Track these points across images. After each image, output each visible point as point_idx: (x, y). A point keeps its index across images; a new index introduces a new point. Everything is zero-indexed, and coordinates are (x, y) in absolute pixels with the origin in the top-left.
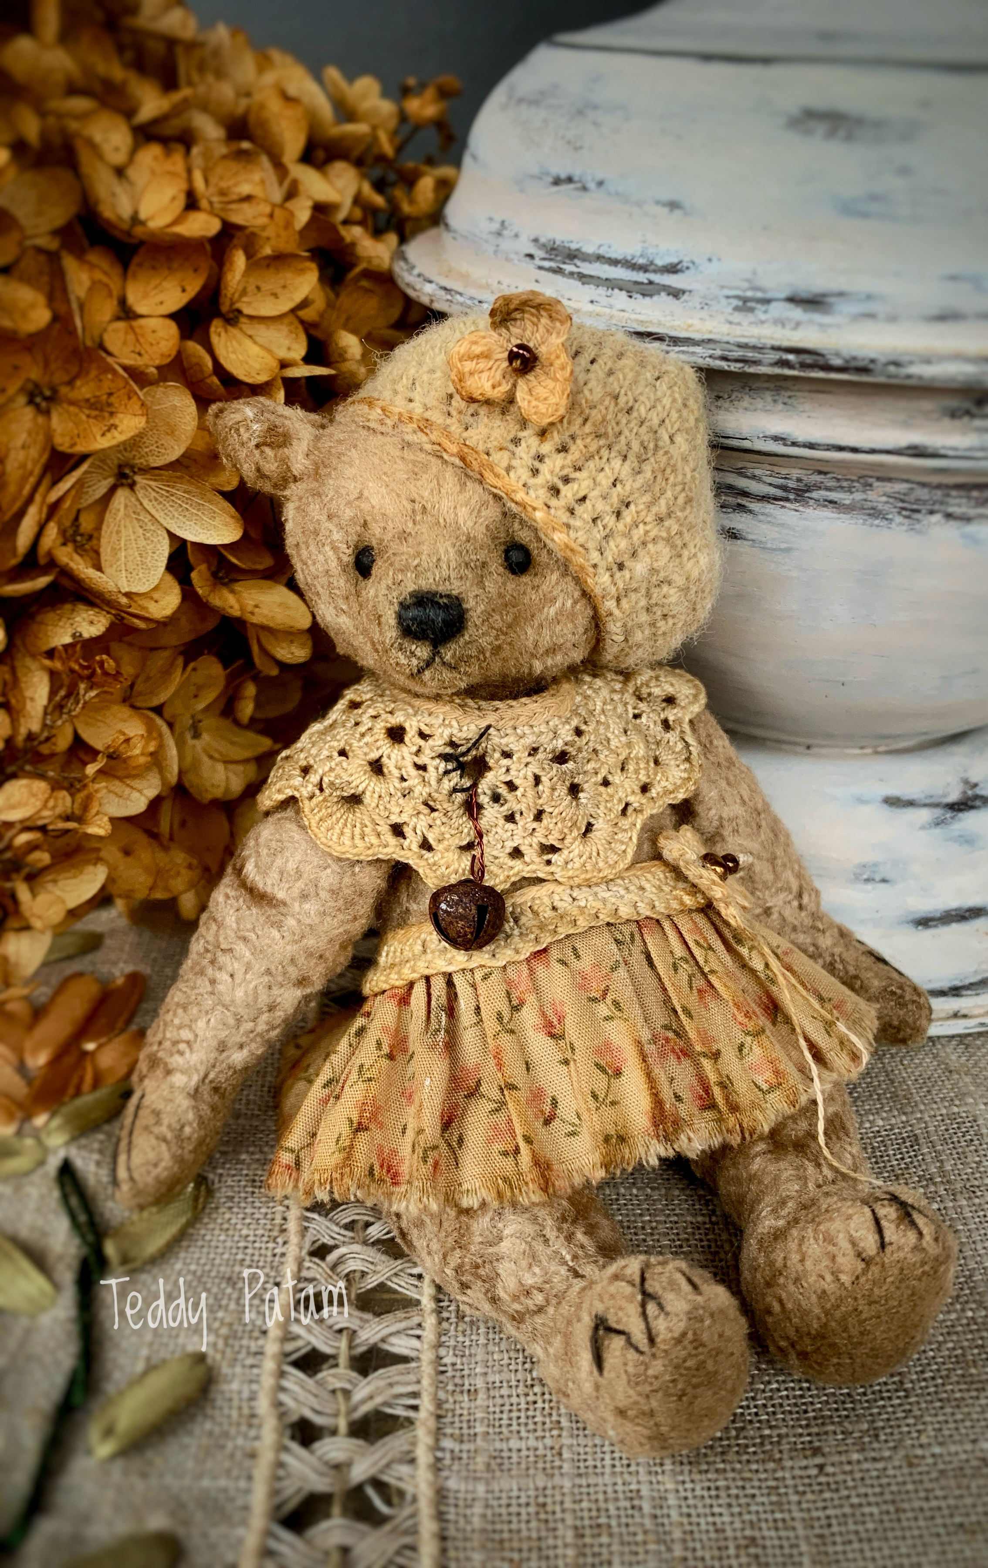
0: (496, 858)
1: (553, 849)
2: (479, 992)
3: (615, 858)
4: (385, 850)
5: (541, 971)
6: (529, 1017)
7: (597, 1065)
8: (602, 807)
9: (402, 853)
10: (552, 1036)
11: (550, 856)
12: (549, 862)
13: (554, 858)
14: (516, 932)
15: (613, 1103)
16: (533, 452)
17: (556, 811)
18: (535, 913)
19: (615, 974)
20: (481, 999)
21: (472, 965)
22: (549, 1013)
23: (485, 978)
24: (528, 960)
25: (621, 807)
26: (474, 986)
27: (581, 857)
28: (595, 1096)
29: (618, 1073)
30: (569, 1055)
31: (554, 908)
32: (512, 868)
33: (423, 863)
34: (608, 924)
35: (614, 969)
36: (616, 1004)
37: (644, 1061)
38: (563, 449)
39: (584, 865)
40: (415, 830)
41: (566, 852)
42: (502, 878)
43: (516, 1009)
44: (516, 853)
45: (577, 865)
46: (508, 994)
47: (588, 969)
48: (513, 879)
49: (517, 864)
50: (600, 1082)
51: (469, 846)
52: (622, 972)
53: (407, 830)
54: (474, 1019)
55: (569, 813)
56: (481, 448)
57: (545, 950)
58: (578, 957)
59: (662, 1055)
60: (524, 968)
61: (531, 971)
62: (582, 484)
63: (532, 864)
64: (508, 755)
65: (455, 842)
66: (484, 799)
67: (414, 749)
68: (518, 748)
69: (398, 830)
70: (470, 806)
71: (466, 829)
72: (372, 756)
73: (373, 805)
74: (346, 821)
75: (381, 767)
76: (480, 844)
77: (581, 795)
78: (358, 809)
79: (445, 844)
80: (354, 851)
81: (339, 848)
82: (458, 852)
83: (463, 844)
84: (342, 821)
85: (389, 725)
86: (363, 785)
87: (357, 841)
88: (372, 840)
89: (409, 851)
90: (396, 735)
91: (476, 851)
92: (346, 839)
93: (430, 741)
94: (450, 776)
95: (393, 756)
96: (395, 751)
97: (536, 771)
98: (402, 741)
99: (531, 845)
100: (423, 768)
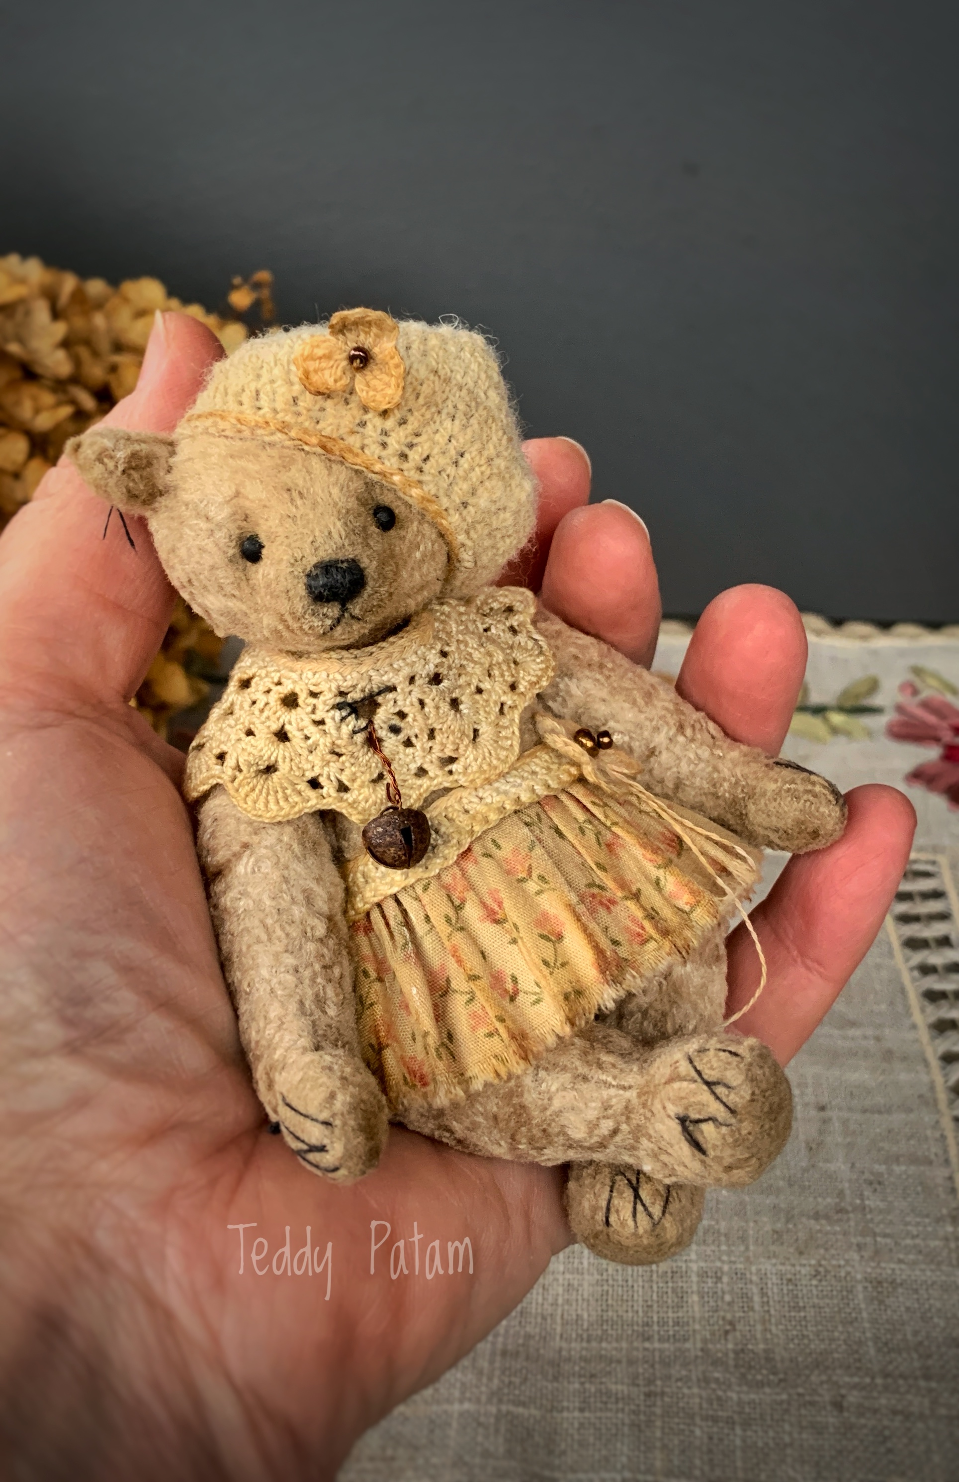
0: (405, 781)
1: (452, 760)
2: (424, 902)
3: (505, 753)
4: (309, 804)
5: (470, 868)
6: (472, 912)
7: (542, 937)
8: (482, 712)
9: (325, 801)
10: (497, 922)
11: (449, 767)
12: (451, 772)
13: (454, 767)
14: (440, 842)
15: (563, 965)
16: (379, 429)
17: (445, 726)
18: (450, 820)
19: (533, 854)
20: (428, 908)
21: (412, 880)
22: (489, 902)
23: (426, 888)
24: (457, 863)
25: (497, 709)
26: (417, 899)
27: (476, 760)
28: (546, 963)
29: (560, 937)
30: (515, 935)
31: (467, 812)
32: (421, 786)
33: (344, 804)
34: (516, 812)
35: (531, 849)
36: (542, 878)
37: (579, 920)
38: (402, 423)
39: (481, 767)
40: (329, 778)
41: (462, 759)
42: (414, 796)
43: (458, 908)
44: (421, 772)
45: (475, 768)
46: (449, 896)
47: (510, 856)
48: (425, 796)
49: (425, 782)
50: (548, 952)
51: (381, 777)
52: (538, 851)
53: (322, 780)
54: (427, 927)
55: (455, 726)
57: (469, 849)
58: (498, 847)
59: (592, 911)
60: (456, 870)
61: (462, 870)
62: (424, 446)
63: (437, 778)
64: (393, 689)
65: (367, 777)
66: (382, 733)
67: (309, 709)
68: (399, 680)
69: (314, 784)
70: (373, 742)
71: (374, 762)
72: (275, 727)
73: (287, 768)
74: (268, 789)
75: (285, 734)
76: (390, 772)
77: (461, 707)
78: (275, 776)
79: (359, 782)
80: (283, 813)
81: (268, 815)
82: (371, 785)
83: (375, 776)
84: (264, 790)
85: (282, 696)
86: (275, 755)
87: (282, 803)
88: (295, 798)
89: (329, 799)
90: (290, 701)
91: (388, 779)
92: (272, 805)
93: (321, 697)
94: (347, 721)
95: (293, 721)
96: (293, 715)
97: (419, 696)
98: (297, 705)
99: (432, 762)
100: (322, 722)
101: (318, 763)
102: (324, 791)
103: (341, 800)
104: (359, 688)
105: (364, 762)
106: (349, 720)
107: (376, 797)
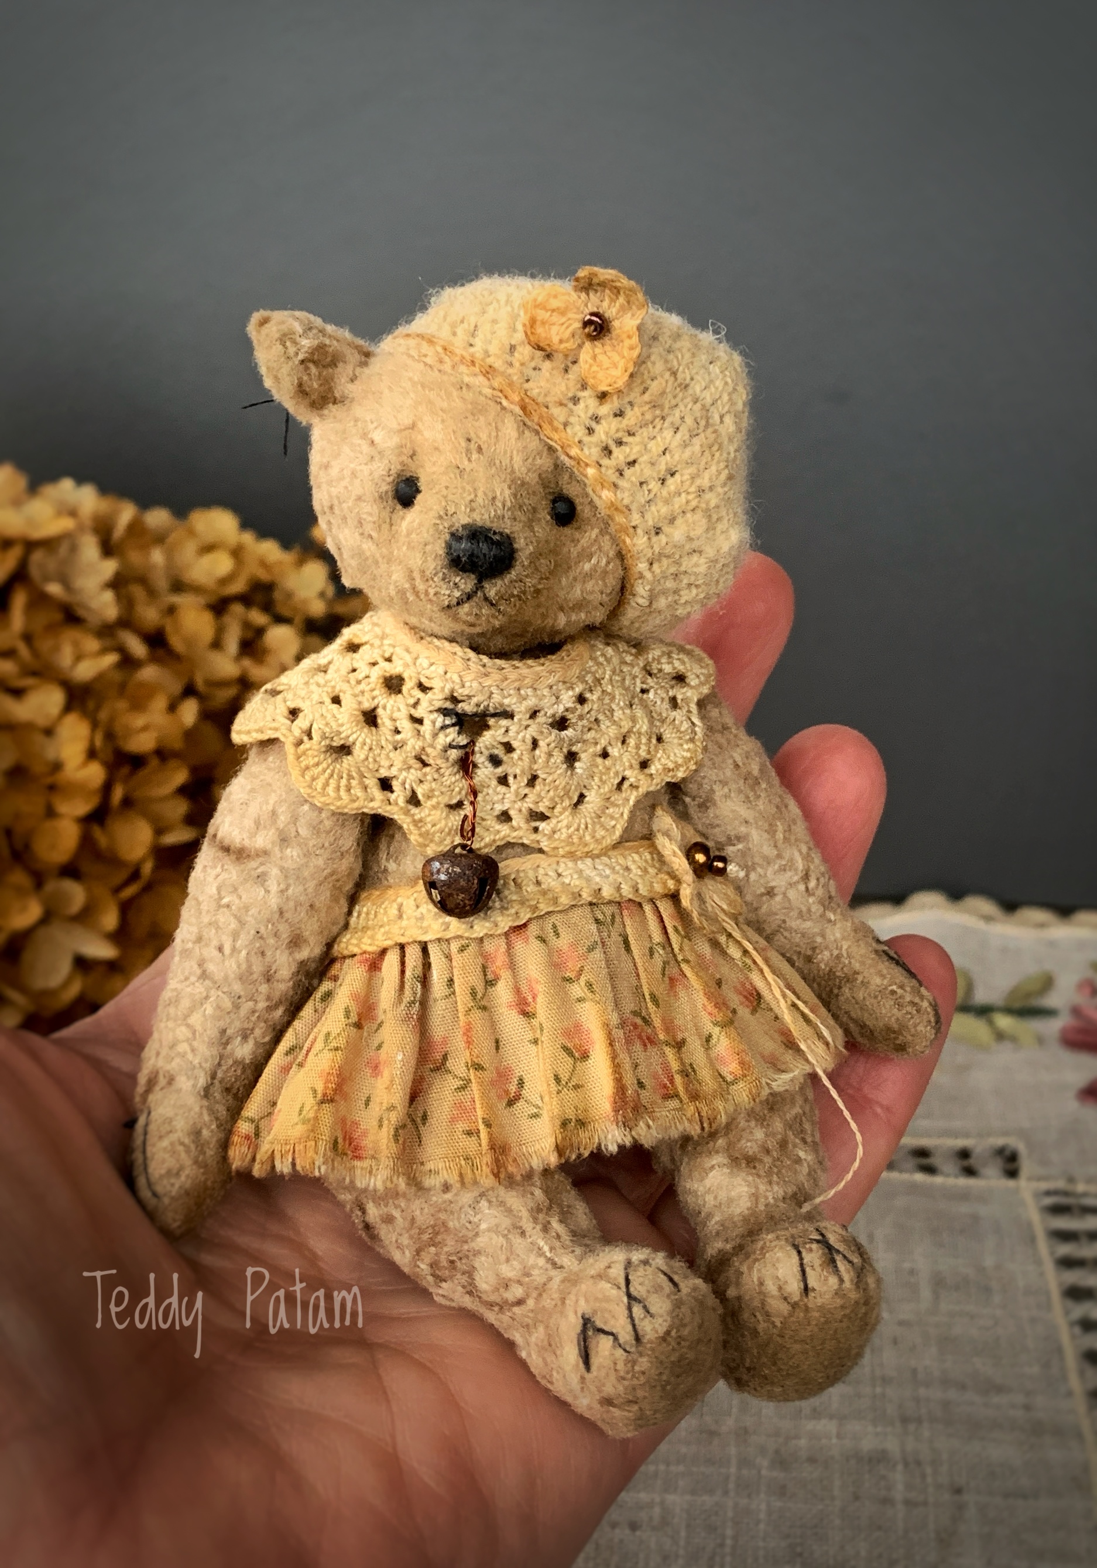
0: (486, 820)
1: (542, 817)
2: (454, 963)
3: (603, 833)
4: (371, 805)
5: (519, 945)
6: (503, 995)
7: (564, 1047)
8: (596, 779)
9: (389, 808)
10: (524, 1014)
11: (538, 824)
12: (536, 830)
13: (542, 825)
14: (498, 905)
15: (576, 1088)
16: (591, 412)
17: (550, 778)
18: (518, 886)
19: (591, 955)
20: (455, 971)
21: (449, 935)
22: (524, 990)
23: (462, 949)
24: (506, 934)
25: (617, 781)
26: (449, 957)
27: (568, 827)
28: (558, 1079)
29: (585, 1057)
30: (538, 1035)
31: (538, 883)
32: (498, 831)
33: (409, 820)
34: (591, 904)
35: (591, 950)
36: (589, 985)
37: (611, 1044)
38: (619, 415)
39: (570, 837)
40: (404, 784)
41: (554, 821)
42: (489, 840)
43: (489, 984)
44: (505, 817)
46: (484, 967)
47: (566, 948)
48: (499, 844)
49: (504, 829)
50: (565, 1065)
51: (459, 805)
52: (598, 955)
53: (396, 784)
54: (446, 992)
55: (562, 782)
56: (541, 400)
57: (525, 925)
58: (557, 935)
59: (629, 1042)
60: (502, 942)
61: (509, 946)
62: (634, 448)
63: (520, 830)
64: (509, 715)
65: (445, 800)
66: (480, 759)
67: (412, 701)
68: (521, 710)
69: (386, 785)
70: (466, 765)
71: (459, 786)
72: (367, 705)
73: (362, 757)
74: (333, 771)
75: (375, 718)
76: (472, 803)
77: (577, 764)
78: (347, 761)
79: (434, 801)
80: (339, 803)
81: (323, 799)
82: (447, 810)
83: (454, 801)
84: (329, 771)
85: (388, 675)
86: (355, 736)
87: (342, 793)
88: (357, 792)
89: (394, 807)
90: (393, 684)
91: (468, 809)
92: (330, 790)
93: (430, 694)
94: (448, 731)
95: (389, 707)
96: (391, 702)
97: (535, 734)
98: (400, 692)
99: (520, 811)
100: (420, 721)
101: (398, 764)
102: (393, 797)
103: (407, 813)
104: (475, 700)
105: (448, 782)
106: (451, 730)
107: (446, 825)
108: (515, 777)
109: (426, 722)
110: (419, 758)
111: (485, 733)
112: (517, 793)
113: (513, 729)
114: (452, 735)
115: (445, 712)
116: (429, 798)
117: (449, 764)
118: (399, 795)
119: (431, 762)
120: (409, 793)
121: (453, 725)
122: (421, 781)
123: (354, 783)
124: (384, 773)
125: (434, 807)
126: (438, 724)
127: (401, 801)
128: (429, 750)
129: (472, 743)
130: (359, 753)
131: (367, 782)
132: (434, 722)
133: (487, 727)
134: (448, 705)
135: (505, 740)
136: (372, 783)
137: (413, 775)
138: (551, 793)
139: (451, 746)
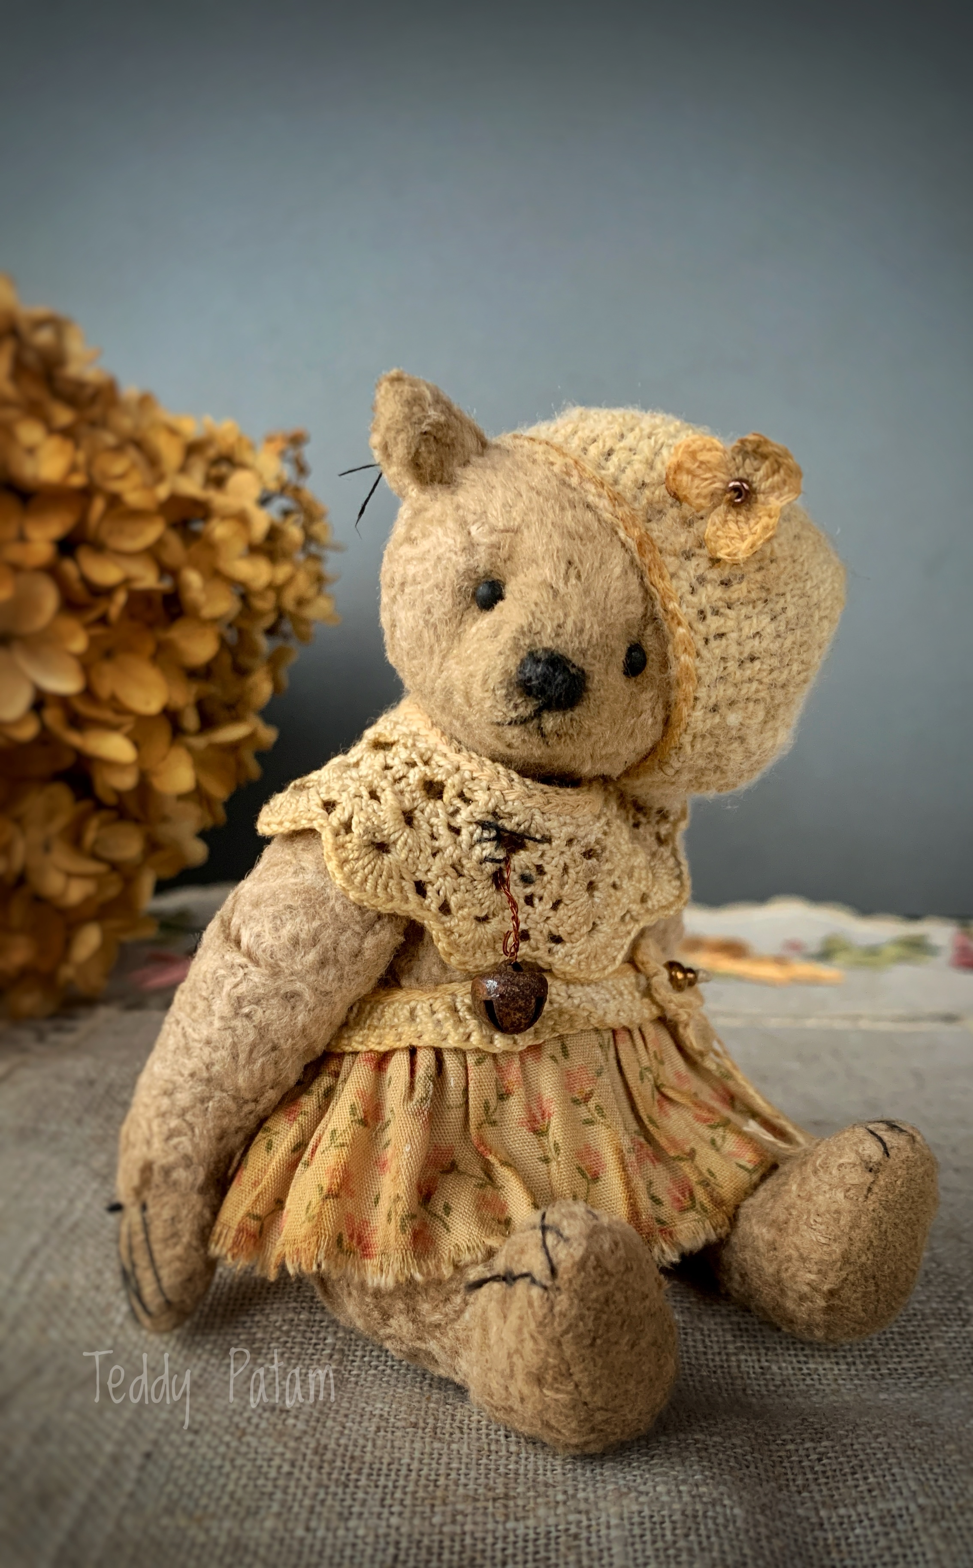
1: (559, 941)
2: (471, 1074)
3: (606, 962)
5: (529, 1063)
6: (514, 1109)
7: (580, 1169)
8: (609, 910)
9: (421, 912)
10: (535, 1131)
11: (554, 946)
12: (552, 952)
13: (558, 948)
16: (700, 572)
17: (573, 904)
19: (599, 1080)
20: (471, 1080)
22: (533, 1106)
23: (479, 1062)
24: (522, 1052)
25: (624, 913)
26: (465, 1067)
29: (595, 1178)
30: (551, 1155)
33: (438, 926)
35: (599, 1074)
36: (599, 1109)
37: (624, 1169)
38: (726, 583)
39: (579, 963)
40: (438, 890)
41: (569, 945)
43: (502, 1097)
44: (525, 936)
45: (573, 961)
46: (497, 1081)
47: (574, 1070)
49: (524, 947)
52: (605, 1079)
53: (431, 890)
54: (461, 1100)
56: (658, 543)
57: (541, 1045)
58: (566, 1055)
60: (518, 1059)
61: (524, 1064)
62: (728, 622)
63: (537, 950)
67: (451, 809)
71: (489, 900)
72: (406, 805)
74: (374, 867)
75: (414, 819)
78: (387, 858)
79: (464, 912)
82: (475, 922)
85: (427, 778)
87: (379, 890)
88: (394, 893)
89: (427, 913)
90: (433, 790)
93: (472, 807)
94: (484, 845)
95: (428, 810)
96: (431, 805)
97: (568, 861)
98: (441, 798)
99: (541, 932)
100: (457, 831)
101: (435, 870)
103: (439, 921)
104: (516, 819)
105: (480, 896)
106: (487, 845)
107: (473, 937)
108: (541, 899)
109: (465, 833)
110: (453, 866)
111: (522, 852)
112: (541, 915)
113: (549, 854)
114: (488, 849)
115: (484, 825)
116: (461, 908)
117: (484, 878)
118: (433, 901)
119: (465, 872)
120: (441, 902)
121: (494, 839)
122: (455, 891)
123: (391, 883)
124: (420, 876)
125: (464, 918)
126: (476, 836)
127: (434, 907)
128: (464, 862)
129: (507, 860)
130: (398, 854)
131: (404, 883)
132: (472, 835)
133: (523, 847)
134: (490, 818)
135: (540, 863)
136: (409, 886)
137: (449, 882)
138: (573, 918)
139: (485, 860)
